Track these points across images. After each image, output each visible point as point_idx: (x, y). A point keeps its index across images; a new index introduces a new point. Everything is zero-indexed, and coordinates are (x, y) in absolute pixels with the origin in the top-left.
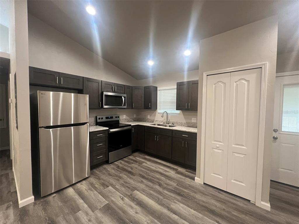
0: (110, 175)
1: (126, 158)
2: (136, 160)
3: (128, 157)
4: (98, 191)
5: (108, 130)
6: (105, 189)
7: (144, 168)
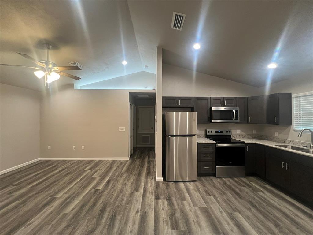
0: (214, 187)
1: (237, 178)
2: (250, 184)
3: (240, 178)
4: (201, 194)
5: (215, 143)
6: (207, 196)
7: (258, 197)
